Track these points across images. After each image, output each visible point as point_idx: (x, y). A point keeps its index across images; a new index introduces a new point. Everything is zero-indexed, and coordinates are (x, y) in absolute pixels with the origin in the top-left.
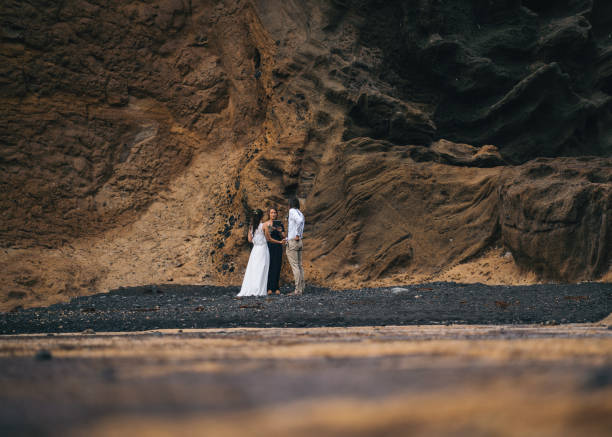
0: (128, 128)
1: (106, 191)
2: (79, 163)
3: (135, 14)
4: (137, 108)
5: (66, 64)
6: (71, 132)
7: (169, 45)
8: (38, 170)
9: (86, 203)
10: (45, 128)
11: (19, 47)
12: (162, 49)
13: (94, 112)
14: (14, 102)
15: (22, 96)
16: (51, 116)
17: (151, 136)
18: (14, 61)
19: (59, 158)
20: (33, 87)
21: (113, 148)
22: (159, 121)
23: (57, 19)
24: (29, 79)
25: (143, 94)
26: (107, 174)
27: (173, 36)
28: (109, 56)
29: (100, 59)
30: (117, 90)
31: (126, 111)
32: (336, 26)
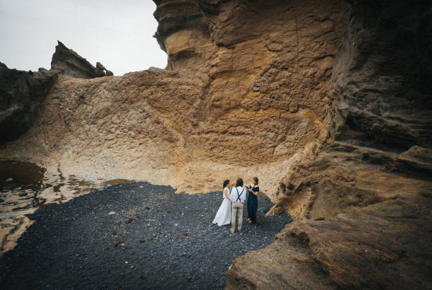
0: (295, 121)
1: (280, 146)
2: (272, 135)
3: (306, 73)
4: (302, 113)
5: (273, 98)
6: (272, 123)
7: (320, 85)
8: (255, 137)
9: (269, 151)
10: (262, 122)
11: (259, 93)
12: (317, 87)
13: (282, 115)
14: (254, 113)
15: (257, 110)
16: (266, 117)
17: (306, 124)
18: (256, 98)
19: (264, 133)
20: (262, 107)
21: (288, 129)
22: (310, 118)
23: (273, 81)
24: (259, 104)
25: (304, 107)
26: (283, 139)
27: (324, 80)
28: (292, 92)
29: (288, 94)
30: (294, 106)
31: (297, 114)
32: (362, 66)
